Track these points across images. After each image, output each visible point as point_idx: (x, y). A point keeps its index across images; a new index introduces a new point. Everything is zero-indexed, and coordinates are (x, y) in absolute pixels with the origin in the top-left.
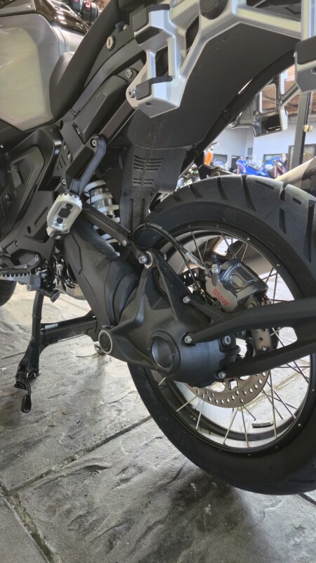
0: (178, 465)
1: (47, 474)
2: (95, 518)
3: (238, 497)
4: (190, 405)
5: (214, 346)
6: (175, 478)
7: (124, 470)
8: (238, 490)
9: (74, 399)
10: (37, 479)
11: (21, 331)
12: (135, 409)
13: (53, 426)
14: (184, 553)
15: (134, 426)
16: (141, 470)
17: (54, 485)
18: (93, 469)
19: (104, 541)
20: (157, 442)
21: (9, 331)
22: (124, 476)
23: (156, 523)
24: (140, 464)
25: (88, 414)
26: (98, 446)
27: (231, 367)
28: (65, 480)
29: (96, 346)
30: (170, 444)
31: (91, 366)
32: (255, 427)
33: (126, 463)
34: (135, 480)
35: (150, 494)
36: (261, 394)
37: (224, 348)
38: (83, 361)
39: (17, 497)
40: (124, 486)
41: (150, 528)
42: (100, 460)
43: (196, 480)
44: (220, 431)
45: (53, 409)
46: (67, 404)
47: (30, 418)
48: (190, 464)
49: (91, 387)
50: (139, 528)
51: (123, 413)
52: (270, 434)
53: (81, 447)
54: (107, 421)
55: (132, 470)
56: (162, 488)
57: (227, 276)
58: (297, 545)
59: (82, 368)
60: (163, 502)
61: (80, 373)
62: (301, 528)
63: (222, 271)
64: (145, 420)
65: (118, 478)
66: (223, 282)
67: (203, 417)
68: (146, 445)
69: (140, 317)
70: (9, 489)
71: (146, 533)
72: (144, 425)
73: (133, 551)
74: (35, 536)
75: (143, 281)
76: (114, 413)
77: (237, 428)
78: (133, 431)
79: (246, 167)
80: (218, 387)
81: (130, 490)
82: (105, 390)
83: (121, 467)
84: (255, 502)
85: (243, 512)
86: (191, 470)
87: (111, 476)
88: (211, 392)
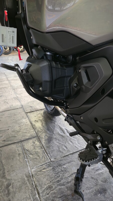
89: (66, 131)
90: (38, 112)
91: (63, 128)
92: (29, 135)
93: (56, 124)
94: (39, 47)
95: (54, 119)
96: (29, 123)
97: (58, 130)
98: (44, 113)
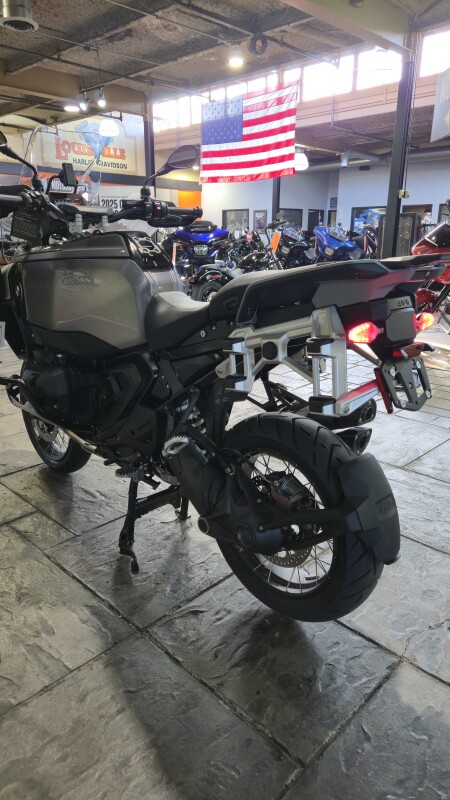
0: (256, 608)
1: (164, 616)
2: (203, 642)
3: (298, 626)
4: (263, 566)
5: (277, 532)
6: (254, 617)
7: (217, 613)
8: (299, 622)
9: (169, 562)
10: (157, 621)
11: (103, 498)
12: (219, 568)
13: (157, 584)
14: (262, 659)
15: (220, 582)
16: (229, 612)
17: (171, 623)
18: (196, 613)
19: (211, 654)
20: (239, 593)
21: (92, 499)
22: (218, 616)
23: (243, 644)
24: (228, 608)
25: (183, 573)
26: (196, 597)
27: (289, 542)
28: (177, 621)
29: (177, 512)
30: (249, 593)
31: (176, 531)
32: (307, 579)
33: (219, 608)
34: (226, 619)
35: (237, 627)
36: (309, 558)
37: (283, 532)
38: (167, 527)
39: (148, 632)
40: (218, 623)
41: (239, 647)
42: (200, 606)
43: (269, 617)
44: (284, 583)
45: (155, 570)
46: (164, 566)
47: (139, 578)
48: (265, 607)
49: (180, 551)
50: (233, 646)
51: (210, 572)
52: (314, 584)
53: (183, 598)
54: (198, 579)
55: (223, 613)
56: (246, 623)
57: (284, 487)
58: (334, 653)
59: (168, 533)
60: (247, 631)
61: (168, 538)
62: (337, 643)
63: (281, 484)
64: (228, 577)
65: (214, 618)
66: (282, 491)
67: (273, 574)
68: (231, 595)
69: (229, 511)
70: (141, 627)
71: (237, 650)
72: (228, 581)
73: (230, 659)
74: (167, 653)
75: (229, 486)
76: (203, 573)
77: (295, 580)
78: (220, 585)
79: (326, 236)
80: (282, 554)
81: (223, 625)
82: (191, 553)
83: (214, 610)
84: (309, 628)
85: (301, 635)
86: (265, 611)
87: (208, 617)
88: (277, 558)
89: (97, 494)
90: (28, 472)
91: (92, 490)
92: (19, 512)
93: (75, 485)
94: (46, 349)
95: (68, 479)
96: (9, 493)
97: (81, 495)
98: (42, 471)
